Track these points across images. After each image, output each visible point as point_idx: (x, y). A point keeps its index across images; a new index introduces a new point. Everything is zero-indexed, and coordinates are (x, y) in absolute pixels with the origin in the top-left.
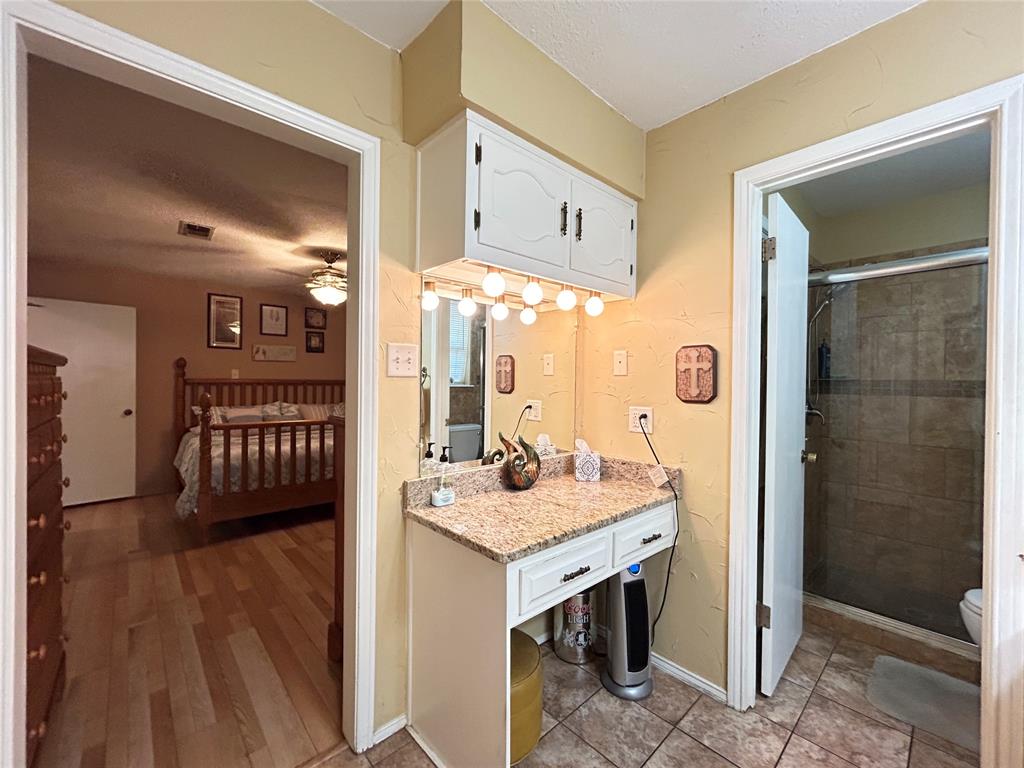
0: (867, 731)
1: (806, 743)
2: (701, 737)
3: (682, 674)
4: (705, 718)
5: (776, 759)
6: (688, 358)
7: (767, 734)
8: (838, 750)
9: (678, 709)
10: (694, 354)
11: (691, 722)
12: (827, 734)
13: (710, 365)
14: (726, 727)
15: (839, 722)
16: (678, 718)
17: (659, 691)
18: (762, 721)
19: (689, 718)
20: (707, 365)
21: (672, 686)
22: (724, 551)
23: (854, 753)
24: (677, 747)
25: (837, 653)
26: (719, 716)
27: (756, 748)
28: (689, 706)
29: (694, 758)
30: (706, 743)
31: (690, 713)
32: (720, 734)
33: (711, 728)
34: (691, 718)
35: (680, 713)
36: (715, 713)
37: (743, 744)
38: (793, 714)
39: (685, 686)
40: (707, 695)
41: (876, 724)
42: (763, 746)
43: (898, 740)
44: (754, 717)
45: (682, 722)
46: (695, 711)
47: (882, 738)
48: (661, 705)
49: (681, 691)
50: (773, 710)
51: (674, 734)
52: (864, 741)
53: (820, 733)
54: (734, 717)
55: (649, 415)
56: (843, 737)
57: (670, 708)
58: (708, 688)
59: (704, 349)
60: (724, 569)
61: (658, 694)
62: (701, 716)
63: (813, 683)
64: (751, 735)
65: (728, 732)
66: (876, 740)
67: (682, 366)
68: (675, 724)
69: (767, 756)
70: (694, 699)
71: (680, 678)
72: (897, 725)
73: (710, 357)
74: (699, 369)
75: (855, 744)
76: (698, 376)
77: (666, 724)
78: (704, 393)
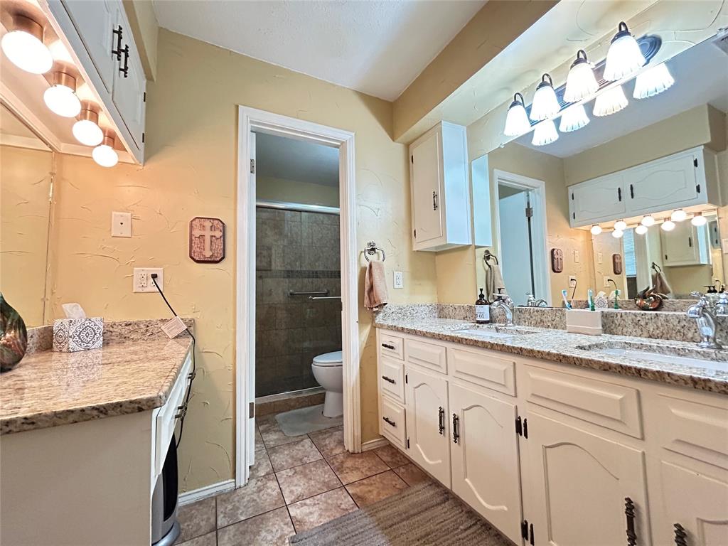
0: (297, 448)
1: (283, 472)
2: (238, 518)
3: (197, 495)
4: (230, 507)
5: (279, 491)
6: (203, 227)
7: (266, 483)
8: (295, 464)
9: (209, 518)
10: (208, 224)
11: (224, 517)
12: (287, 461)
13: (221, 234)
14: (245, 500)
15: (286, 452)
16: (214, 524)
17: (185, 522)
18: (258, 481)
19: (221, 516)
20: (218, 234)
21: (191, 510)
22: (231, 372)
23: (301, 460)
24: (229, 538)
25: (261, 425)
26: (236, 499)
27: (267, 494)
28: (214, 511)
29: (243, 533)
30: (243, 518)
31: (218, 513)
32: (245, 507)
33: (238, 508)
34: (222, 515)
35: (213, 519)
36: (233, 499)
37: (261, 499)
38: (268, 465)
39: (200, 503)
40: (220, 494)
41: (298, 443)
42: (269, 491)
43: (307, 442)
44: (254, 481)
45: (219, 523)
46: (220, 509)
47: (303, 446)
48: (195, 529)
49: (201, 508)
50: (258, 471)
51: (220, 534)
52: (300, 453)
53: (284, 463)
54: (243, 492)
55: (160, 275)
56: (292, 457)
57: (203, 524)
58: (218, 489)
59: (217, 222)
60: (231, 387)
61: (186, 524)
62: (226, 508)
63: (263, 446)
64: (261, 491)
65: (248, 501)
66: (301, 448)
67: (197, 233)
68: (215, 529)
69: (274, 493)
70: (214, 504)
71: (193, 501)
72: (303, 437)
73: (221, 228)
74: (212, 236)
75: (298, 456)
76: (211, 241)
77: (209, 535)
78: (216, 255)
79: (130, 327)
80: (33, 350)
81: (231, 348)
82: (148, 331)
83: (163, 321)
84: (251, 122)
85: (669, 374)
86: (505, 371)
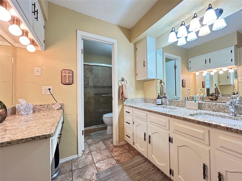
0: (98, 144)
1: (93, 152)
2: (79, 167)
3: (66, 160)
4: (76, 164)
5: (92, 158)
6: (66, 73)
7: (88, 156)
8: (97, 149)
9: (69, 167)
10: (67, 71)
12: (95, 149)
13: (72, 75)
14: (81, 161)
15: (94, 146)
16: (71, 169)
17: (62, 168)
18: (85, 155)
19: (73, 167)
20: (71, 75)
21: (64, 165)
22: (76, 121)
23: (99, 148)
24: (76, 174)
25: (86, 137)
26: (78, 161)
27: (88, 160)
28: (71, 165)
29: (81, 172)
30: (80, 167)
31: (73, 165)
32: (81, 164)
33: (79, 164)
34: (74, 166)
35: (71, 168)
36: (77, 161)
37: (86, 161)
38: (88, 150)
39: (67, 162)
40: (73, 159)
41: (98, 143)
42: (89, 158)
43: (101, 142)
44: (84, 155)
45: (73, 169)
46: (73, 164)
47: (100, 144)
48: (65, 171)
49: (67, 164)
50: (85, 152)
51: (73, 172)
52: (99, 146)
53: (94, 149)
54: (81, 159)
55: (51, 89)
56: (96, 147)
57: (68, 169)
58: (72, 158)
59: (70, 71)
60: (76, 125)
61: (62, 169)
62: (75, 164)
63: (87, 143)
64: (86, 158)
65: (82, 162)
66: (99, 144)
67: (63, 75)
68: (72, 171)
69: (91, 159)
70: (71, 163)
71: (64, 162)
72: (100, 141)
73: (72, 73)
74: (69, 76)
75: (98, 147)
76: (68, 77)
77: (70, 173)
78: (70, 82)
79: (42, 106)
80: (9, 114)
81: (76, 113)
82: (48, 108)
83: (52, 104)
84: (82, 36)
85: (219, 126)
86: (166, 122)
